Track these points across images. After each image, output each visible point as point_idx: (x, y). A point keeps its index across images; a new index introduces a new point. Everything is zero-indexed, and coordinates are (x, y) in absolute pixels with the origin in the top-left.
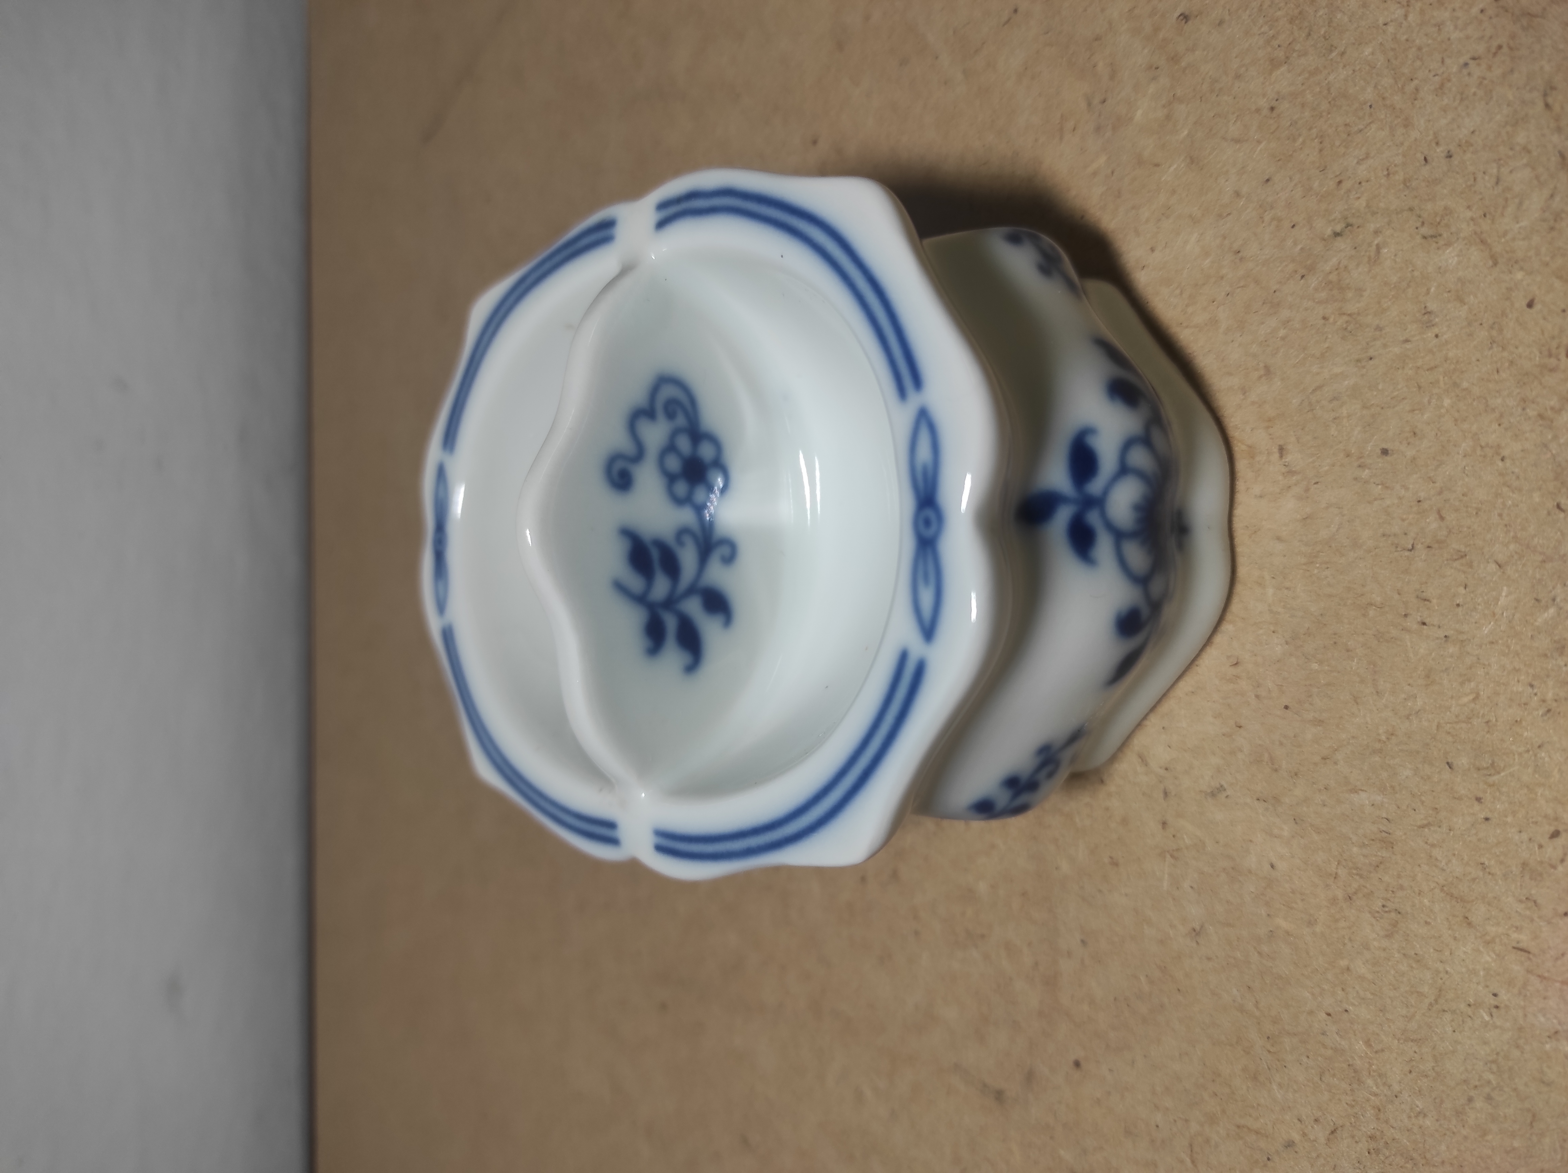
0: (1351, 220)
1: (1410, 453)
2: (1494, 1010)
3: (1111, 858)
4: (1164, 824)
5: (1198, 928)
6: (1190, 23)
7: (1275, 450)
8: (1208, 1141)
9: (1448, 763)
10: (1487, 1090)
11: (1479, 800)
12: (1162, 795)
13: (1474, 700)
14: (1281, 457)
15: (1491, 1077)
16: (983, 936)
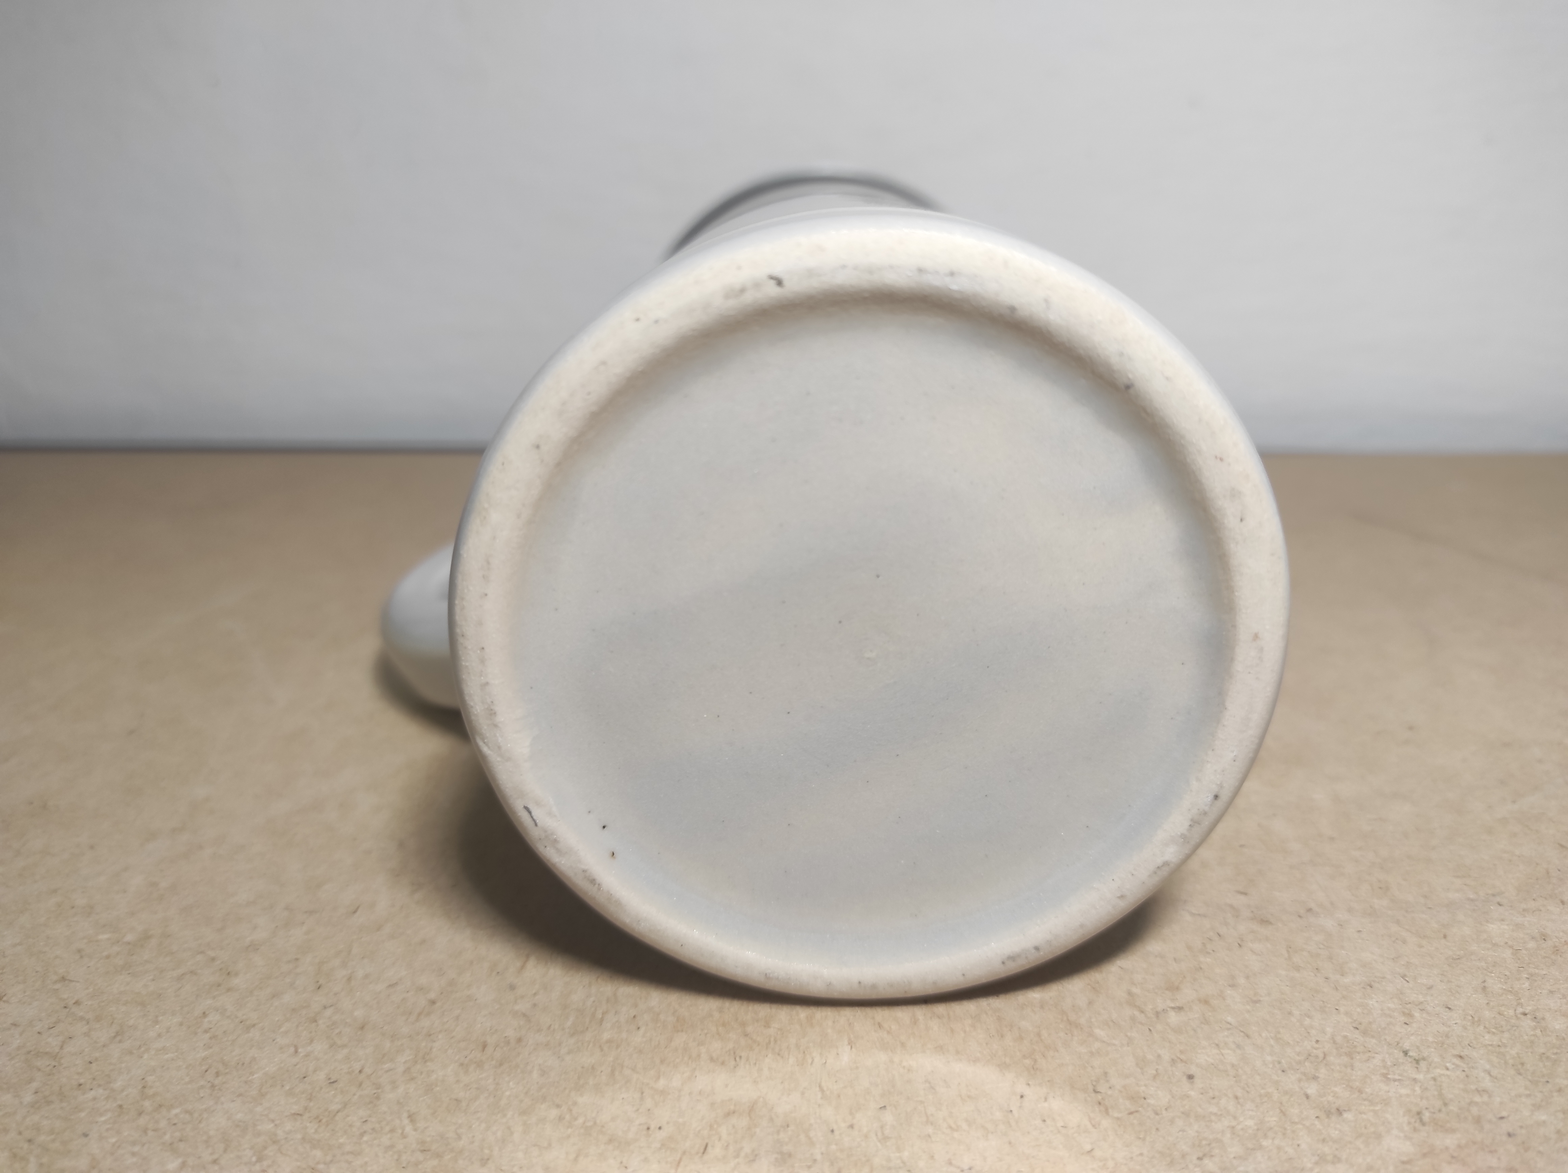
0: (1423, 1065)
1: (1192, 1093)
2: (645, 1127)
7: (1178, 1005)
9: (885, 1107)
10: (568, 1117)
11: (851, 1127)
13: (950, 1127)
14: (1173, 1008)
15: (581, 1120)
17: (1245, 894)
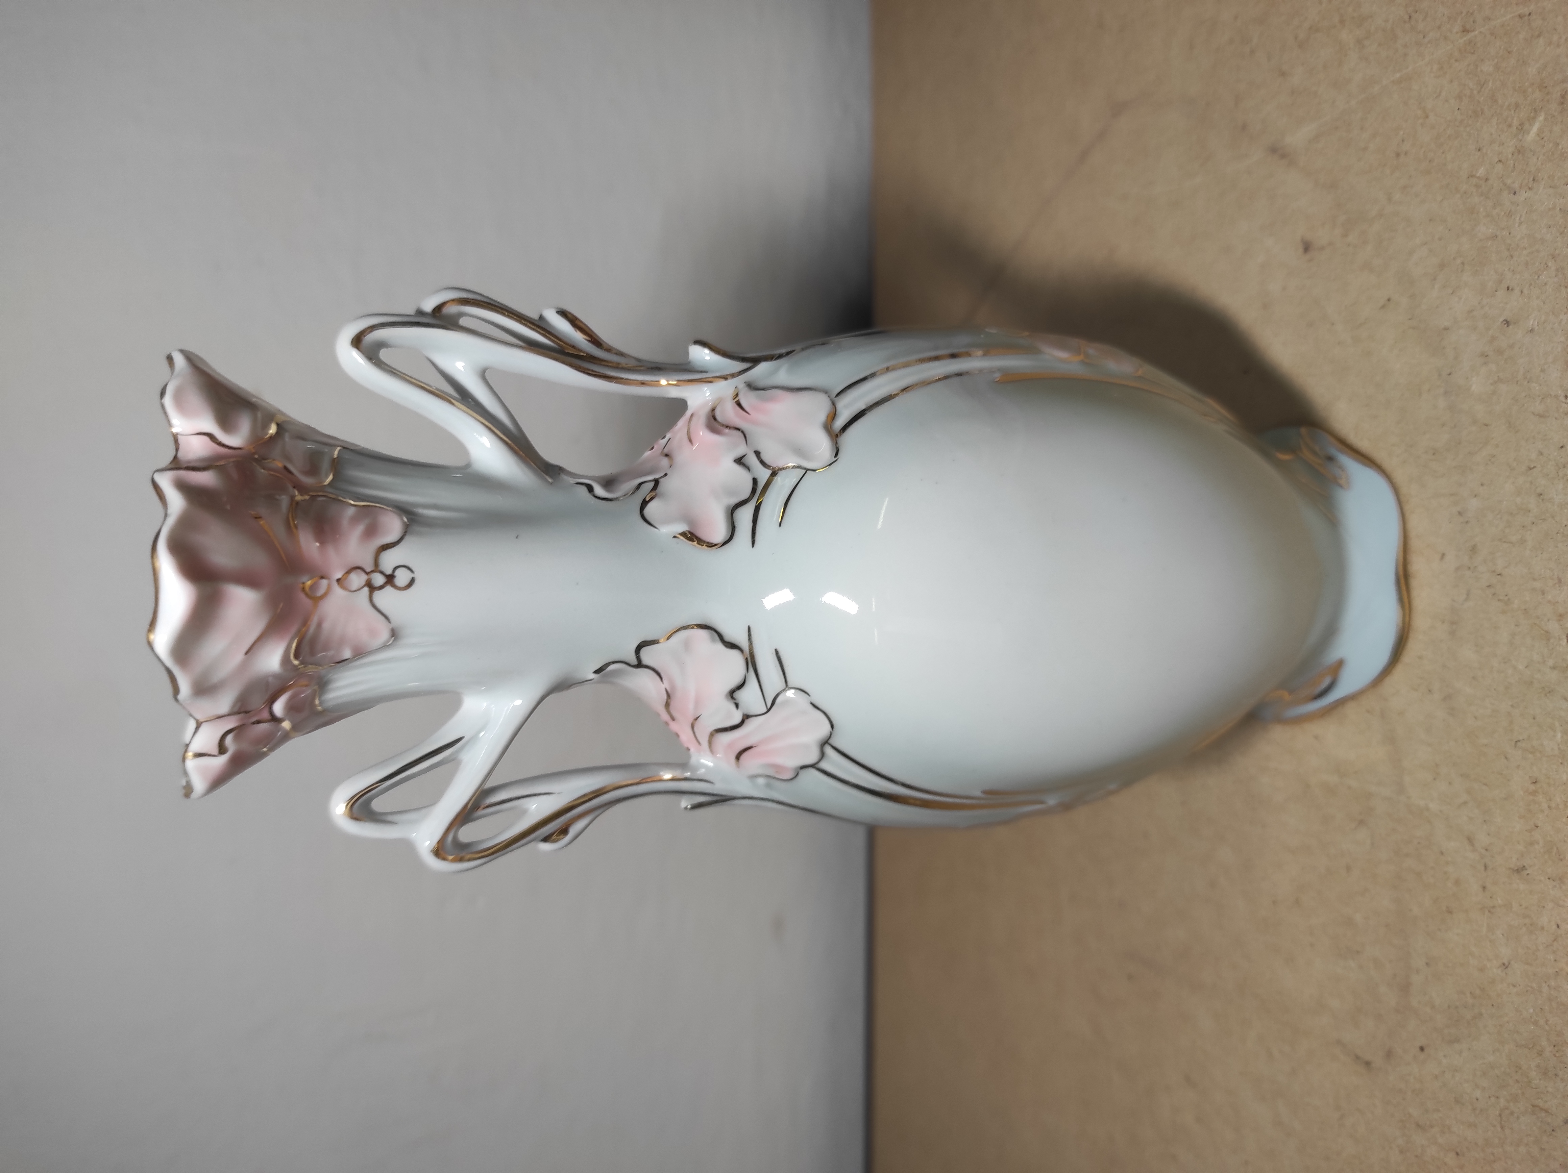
3: (1447, 907)
4: (1484, 888)
5: (1507, 964)
6: (1511, 327)
8: (1512, 1113)
12: (1483, 868)
16: (1358, 952)
17: (1443, 555)
